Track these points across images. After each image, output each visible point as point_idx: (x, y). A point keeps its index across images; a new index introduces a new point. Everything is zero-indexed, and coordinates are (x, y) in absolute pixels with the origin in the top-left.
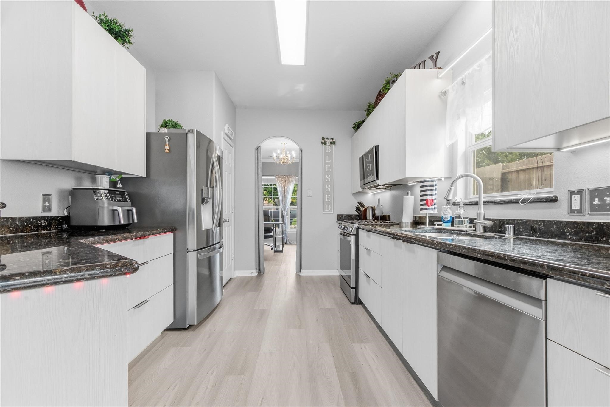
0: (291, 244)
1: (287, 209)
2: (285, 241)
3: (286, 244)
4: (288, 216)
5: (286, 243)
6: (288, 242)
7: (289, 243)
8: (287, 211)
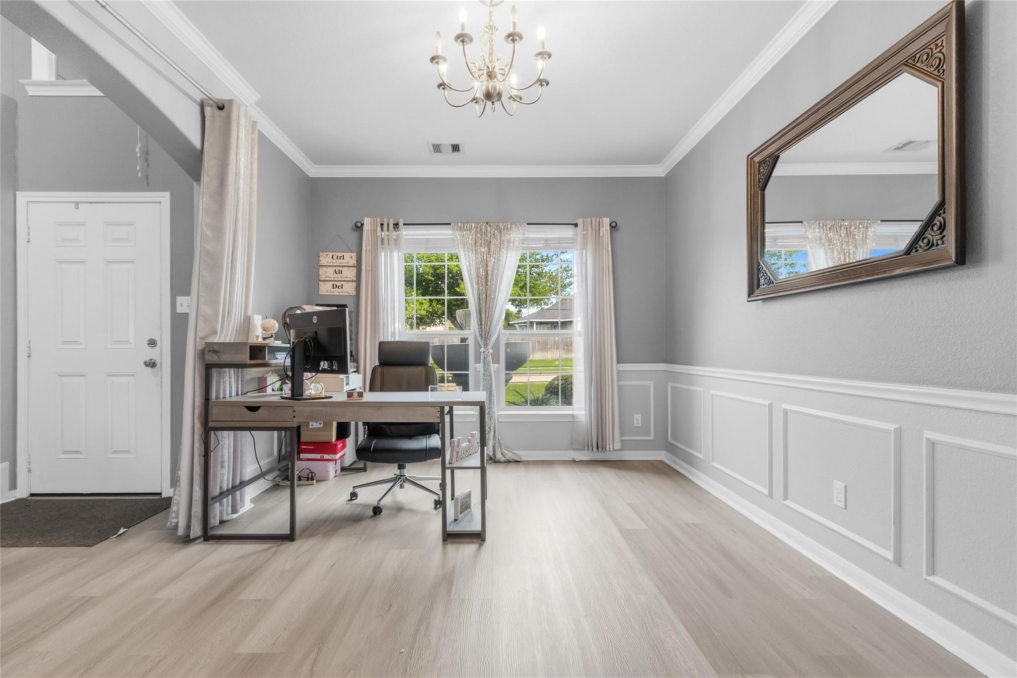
0: (509, 462)
1: (494, 338)
2: (491, 453)
3: (494, 460)
4: (498, 362)
5: (491, 459)
6: (499, 456)
7: (503, 459)
8: (496, 347)
